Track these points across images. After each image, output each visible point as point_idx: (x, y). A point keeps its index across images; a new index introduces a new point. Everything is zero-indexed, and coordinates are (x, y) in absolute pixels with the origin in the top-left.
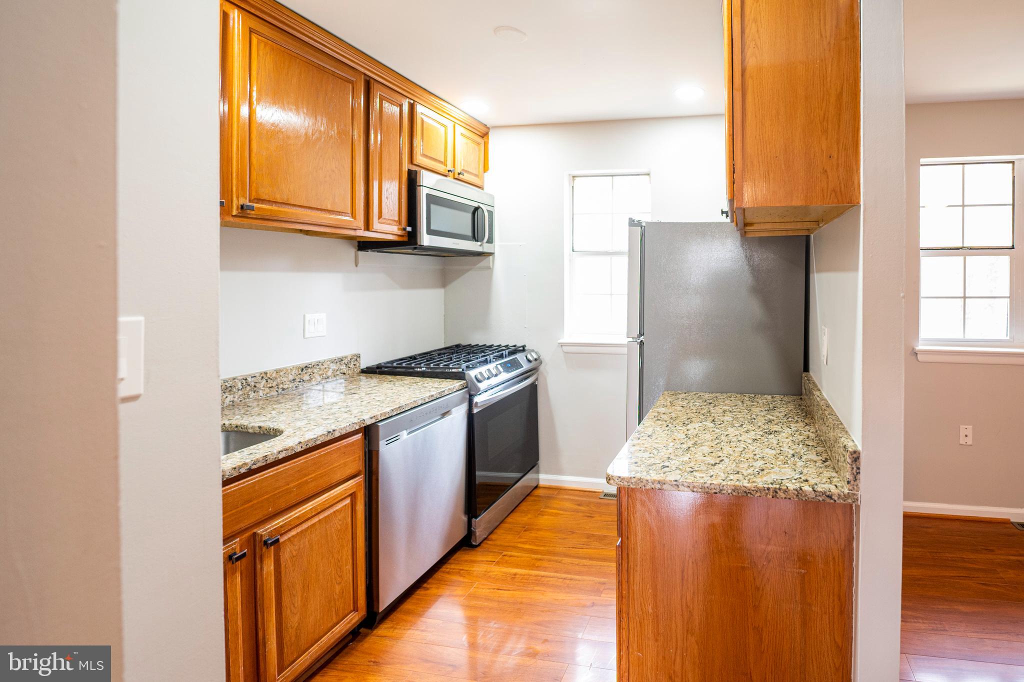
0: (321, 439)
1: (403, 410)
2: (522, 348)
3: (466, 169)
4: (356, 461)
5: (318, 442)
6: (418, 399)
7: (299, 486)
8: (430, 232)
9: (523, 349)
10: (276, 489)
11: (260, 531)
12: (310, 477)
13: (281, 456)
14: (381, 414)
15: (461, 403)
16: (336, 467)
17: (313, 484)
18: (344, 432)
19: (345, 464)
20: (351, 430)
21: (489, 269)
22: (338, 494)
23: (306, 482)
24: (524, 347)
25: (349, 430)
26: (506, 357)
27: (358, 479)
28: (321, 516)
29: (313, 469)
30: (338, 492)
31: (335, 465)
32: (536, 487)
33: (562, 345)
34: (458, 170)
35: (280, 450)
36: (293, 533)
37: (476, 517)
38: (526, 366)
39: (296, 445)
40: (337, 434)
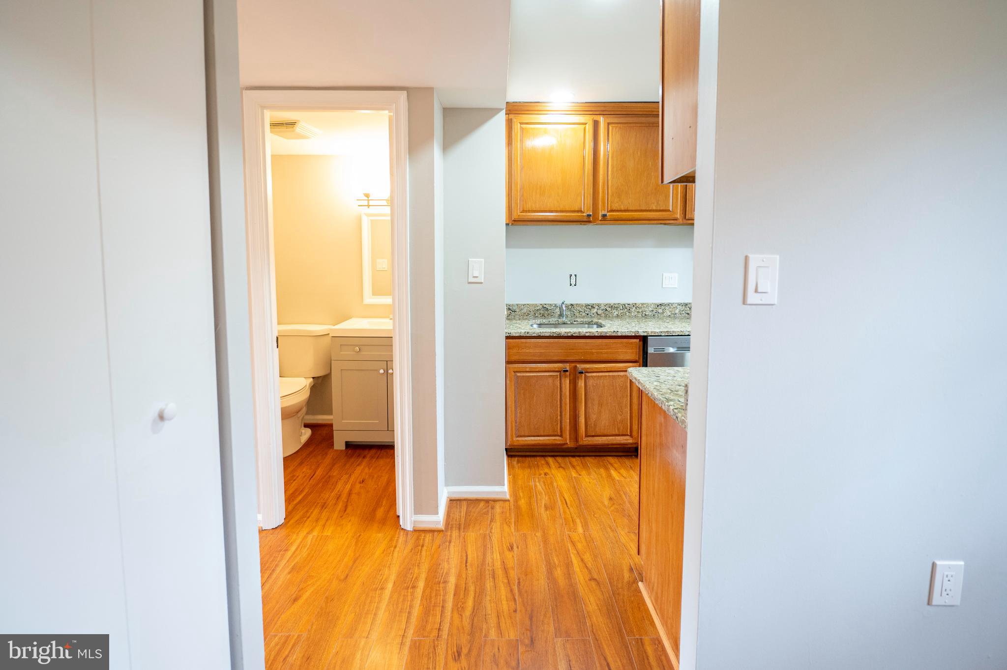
4: (634, 353)
5: (608, 335)
7: (598, 353)
10: (585, 350)
11: (578, 366)
12: (603, 350)
13: (587, 335)
14: (651, 332)
16: (620, 352)
17: (605, 355)
18: (624, 334)
19: (626, 353)
20: (629, 335)
23: (602, 353)
28: (611, 374)
29: (606, 347)
30: (621, 366)
36: (595, 374)
39: (595, 332)
40: (619, 334)
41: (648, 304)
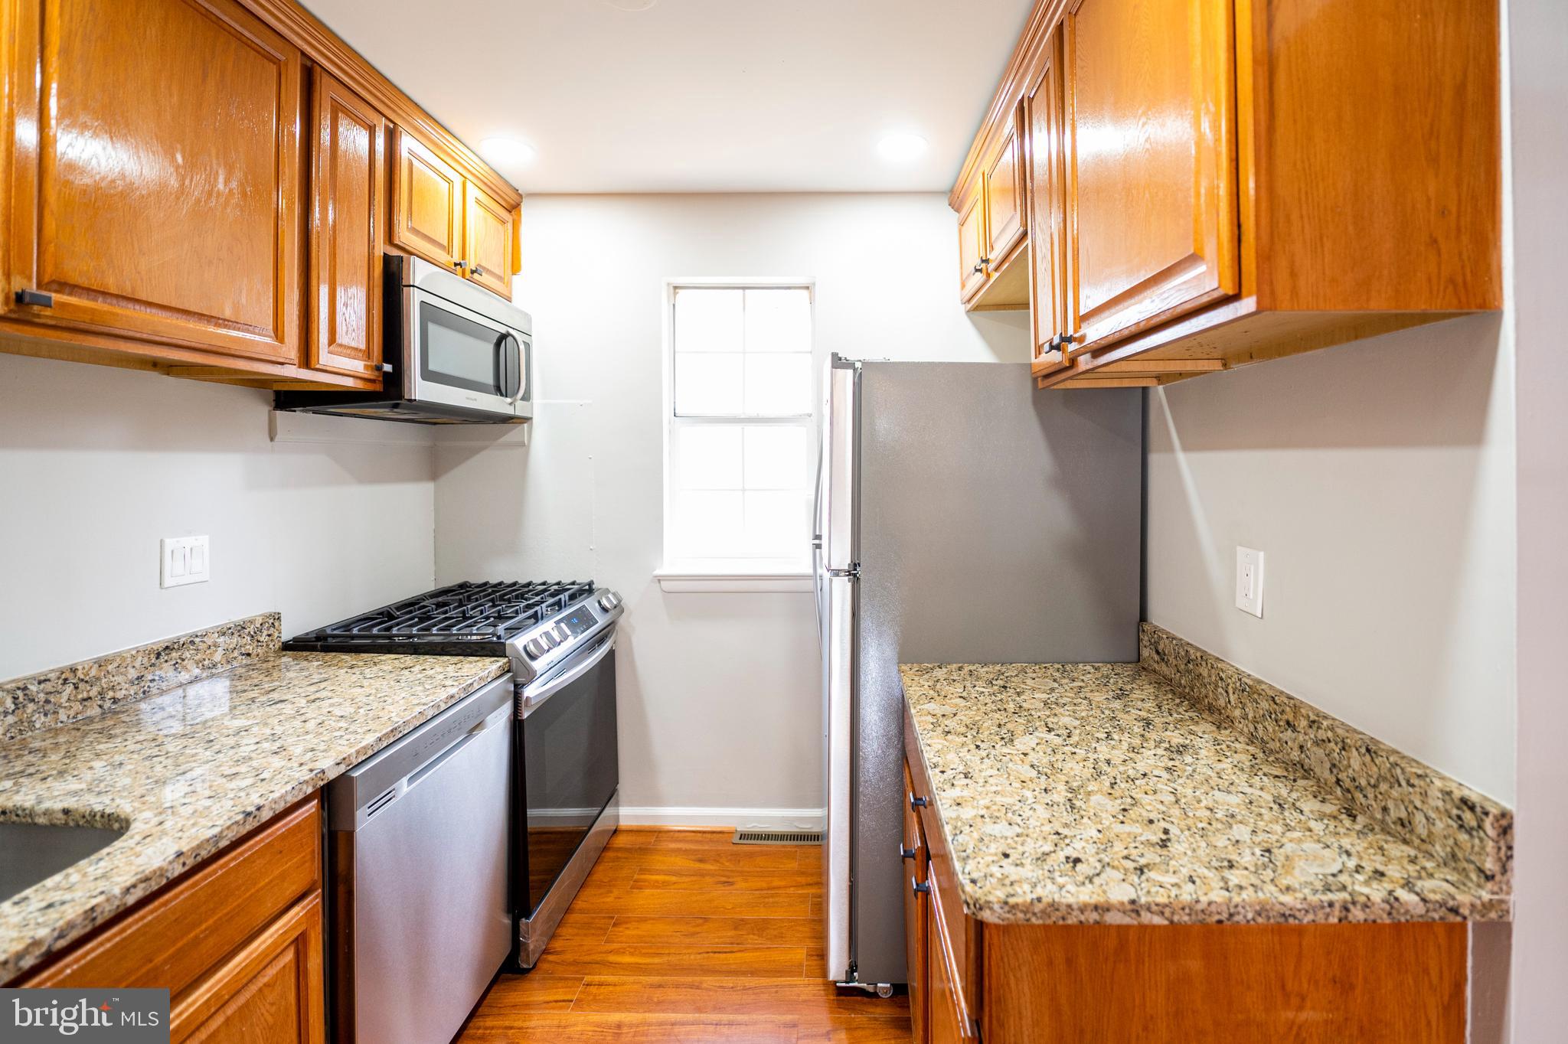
0: (230, 835)
1: (400, 735)
2: (587, 587)
3: (483, 264)
4: (306, 862)
5: (224, 843)
6: (425, 707)
8: (428, 375)
9: (588, 590)
12: (203, 927)
13: (131, 900)
14: (358, 752)
15: (502, 701)
16: (262, 889)
17: (211, 941)
18: (280, 807)
19: (283, 877)
20: (296, 800)
21: (523, 446)
22: (268, 947)
23: (196, 942)
24: (590, 584)
25: (292, 799)
26: (565, 606)
27: (311, 902)
28: (230, 1011)
29: (212, 906)
30: (270, 941)
31: (262, 883)
32: (615, 831)
33: (659, 579)
34: (471, 264)
35: (128, 884)
37: (528, 917)
38: (601, 621)
39: (170, 863)
40: (266, 815)
41: (124, 659)
